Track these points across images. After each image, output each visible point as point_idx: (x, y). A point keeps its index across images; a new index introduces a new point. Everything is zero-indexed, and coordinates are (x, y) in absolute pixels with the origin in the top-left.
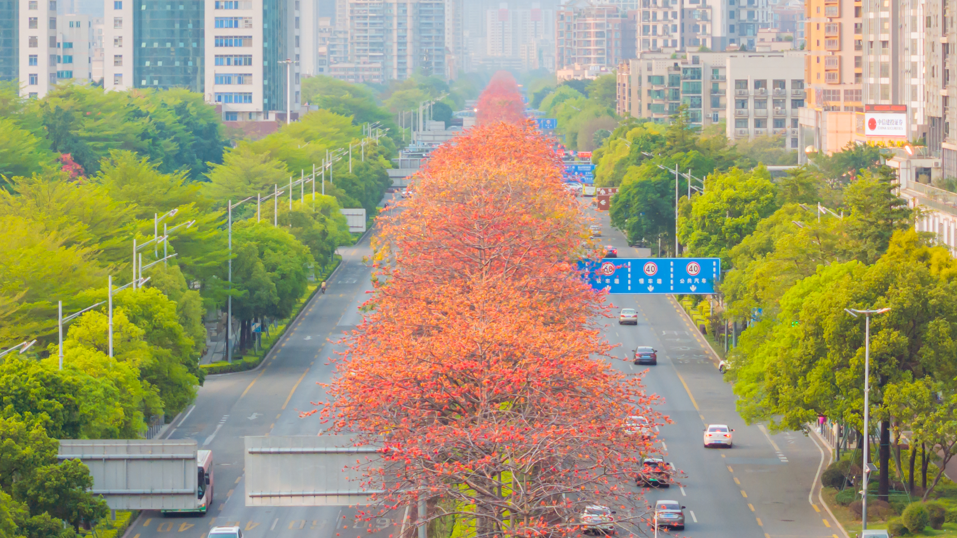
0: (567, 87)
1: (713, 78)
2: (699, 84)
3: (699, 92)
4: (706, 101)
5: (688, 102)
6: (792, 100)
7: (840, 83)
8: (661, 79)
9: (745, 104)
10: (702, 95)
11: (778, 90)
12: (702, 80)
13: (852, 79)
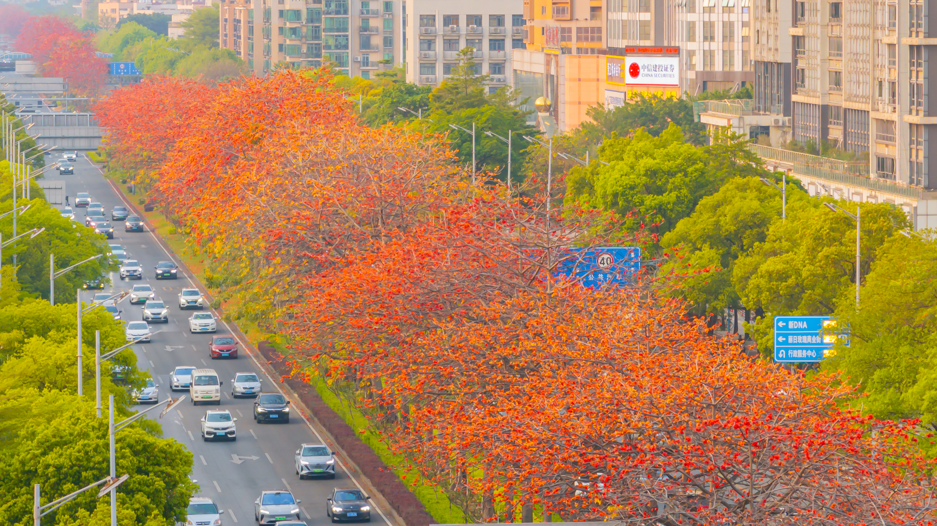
0: (134, 23)
1: (362, 13)
2: (345, 21)
3: (346, 30)
4: (354, 41)
5: (331, 42)
6: (490, 40)
7: (571, 20)
8: (297, 14)
9: (433, 45)
10: (349, 33)
11: (472, 28)
12: (349, 15)
13: (588, 14)
